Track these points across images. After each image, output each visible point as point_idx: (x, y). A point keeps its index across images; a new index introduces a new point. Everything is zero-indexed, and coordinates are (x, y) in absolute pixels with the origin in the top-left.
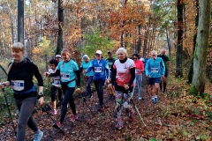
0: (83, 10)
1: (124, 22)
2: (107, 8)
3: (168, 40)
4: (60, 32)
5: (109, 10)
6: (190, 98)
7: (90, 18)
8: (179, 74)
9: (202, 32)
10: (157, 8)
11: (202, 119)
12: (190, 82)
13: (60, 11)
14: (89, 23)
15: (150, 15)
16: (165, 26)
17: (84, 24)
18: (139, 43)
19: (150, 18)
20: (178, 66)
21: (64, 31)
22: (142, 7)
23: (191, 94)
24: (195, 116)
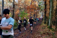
0: (20, 5)
1: (31, 9)
2: (26, 5)
3: (42, 14)
4: (14, 11)
5: (27, 5)
6: (48, 29)
7: (22, 7)
8: (45, 23)
9: (51, 12)
10: (39, 5)
11: (51, 35)
12: (48, 25)
13: (14, 5)
14: (21, 9)
15: (38, 7)
16: (42, 10)
17: (20, 9)
18: (35, 14)
19: (38, 8)
20: (45, 21)
21: (15, 11)
22: (36, 5)
23: (48, 28)
24: (49, 34)
